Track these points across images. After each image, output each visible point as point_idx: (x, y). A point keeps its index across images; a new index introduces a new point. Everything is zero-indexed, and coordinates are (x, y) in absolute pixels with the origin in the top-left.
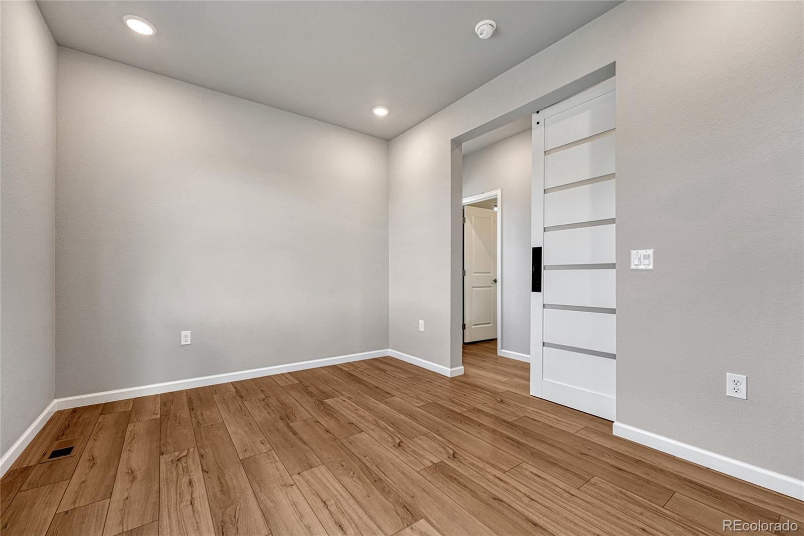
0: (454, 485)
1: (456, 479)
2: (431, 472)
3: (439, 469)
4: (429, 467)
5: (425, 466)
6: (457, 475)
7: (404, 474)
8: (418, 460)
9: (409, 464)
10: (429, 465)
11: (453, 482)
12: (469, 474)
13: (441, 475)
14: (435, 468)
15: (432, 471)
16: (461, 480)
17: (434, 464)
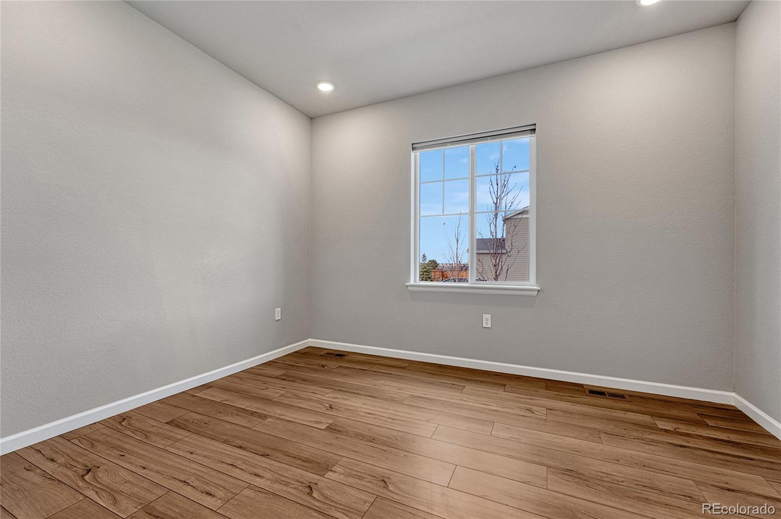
0: (306, 456)
1: (304, 462)
2: (330, 460)
3: (323, 467)
4: (334, 465)
5: (340, 465)
6: (303, 466)
7: (354, 451)
8: (349, 469)
9: (356, 462)
10: (335, 467)
11: (307, 458)
12: (291, 471)
13: (319, 461)
14: (328, 466)
15: (330, 462)
16: (299, 462)
17: (331, 470)
